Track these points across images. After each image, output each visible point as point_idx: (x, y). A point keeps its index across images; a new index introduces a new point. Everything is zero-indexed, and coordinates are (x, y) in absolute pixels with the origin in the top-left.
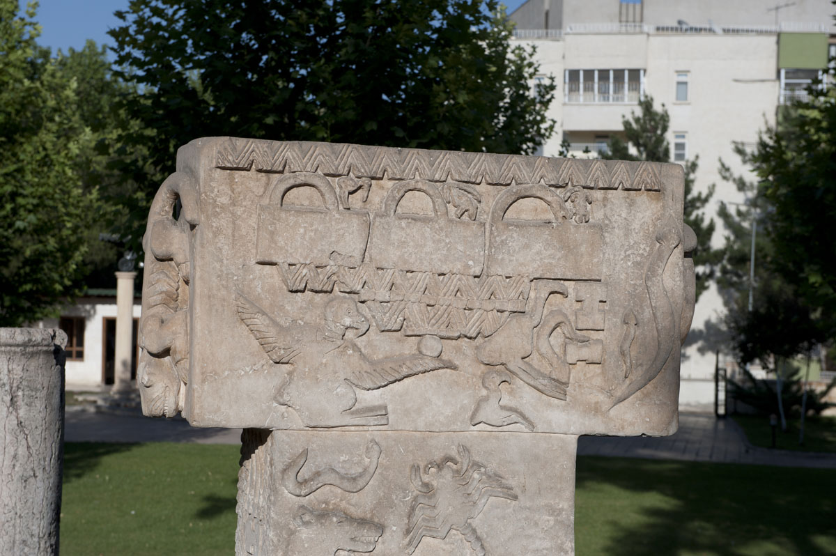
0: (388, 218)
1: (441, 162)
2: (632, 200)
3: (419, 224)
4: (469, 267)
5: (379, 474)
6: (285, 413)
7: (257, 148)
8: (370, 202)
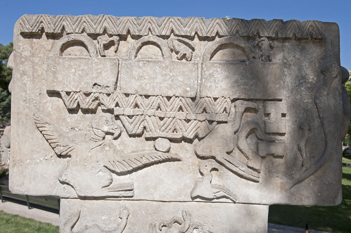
0: (130, 61)
1: (166, 23)
2: (302, 46)
3: (151, 64)
4: (187, 91)
5: (129, 228)
6: (66, 187)
7: (44, 20)
8: (120, 52)
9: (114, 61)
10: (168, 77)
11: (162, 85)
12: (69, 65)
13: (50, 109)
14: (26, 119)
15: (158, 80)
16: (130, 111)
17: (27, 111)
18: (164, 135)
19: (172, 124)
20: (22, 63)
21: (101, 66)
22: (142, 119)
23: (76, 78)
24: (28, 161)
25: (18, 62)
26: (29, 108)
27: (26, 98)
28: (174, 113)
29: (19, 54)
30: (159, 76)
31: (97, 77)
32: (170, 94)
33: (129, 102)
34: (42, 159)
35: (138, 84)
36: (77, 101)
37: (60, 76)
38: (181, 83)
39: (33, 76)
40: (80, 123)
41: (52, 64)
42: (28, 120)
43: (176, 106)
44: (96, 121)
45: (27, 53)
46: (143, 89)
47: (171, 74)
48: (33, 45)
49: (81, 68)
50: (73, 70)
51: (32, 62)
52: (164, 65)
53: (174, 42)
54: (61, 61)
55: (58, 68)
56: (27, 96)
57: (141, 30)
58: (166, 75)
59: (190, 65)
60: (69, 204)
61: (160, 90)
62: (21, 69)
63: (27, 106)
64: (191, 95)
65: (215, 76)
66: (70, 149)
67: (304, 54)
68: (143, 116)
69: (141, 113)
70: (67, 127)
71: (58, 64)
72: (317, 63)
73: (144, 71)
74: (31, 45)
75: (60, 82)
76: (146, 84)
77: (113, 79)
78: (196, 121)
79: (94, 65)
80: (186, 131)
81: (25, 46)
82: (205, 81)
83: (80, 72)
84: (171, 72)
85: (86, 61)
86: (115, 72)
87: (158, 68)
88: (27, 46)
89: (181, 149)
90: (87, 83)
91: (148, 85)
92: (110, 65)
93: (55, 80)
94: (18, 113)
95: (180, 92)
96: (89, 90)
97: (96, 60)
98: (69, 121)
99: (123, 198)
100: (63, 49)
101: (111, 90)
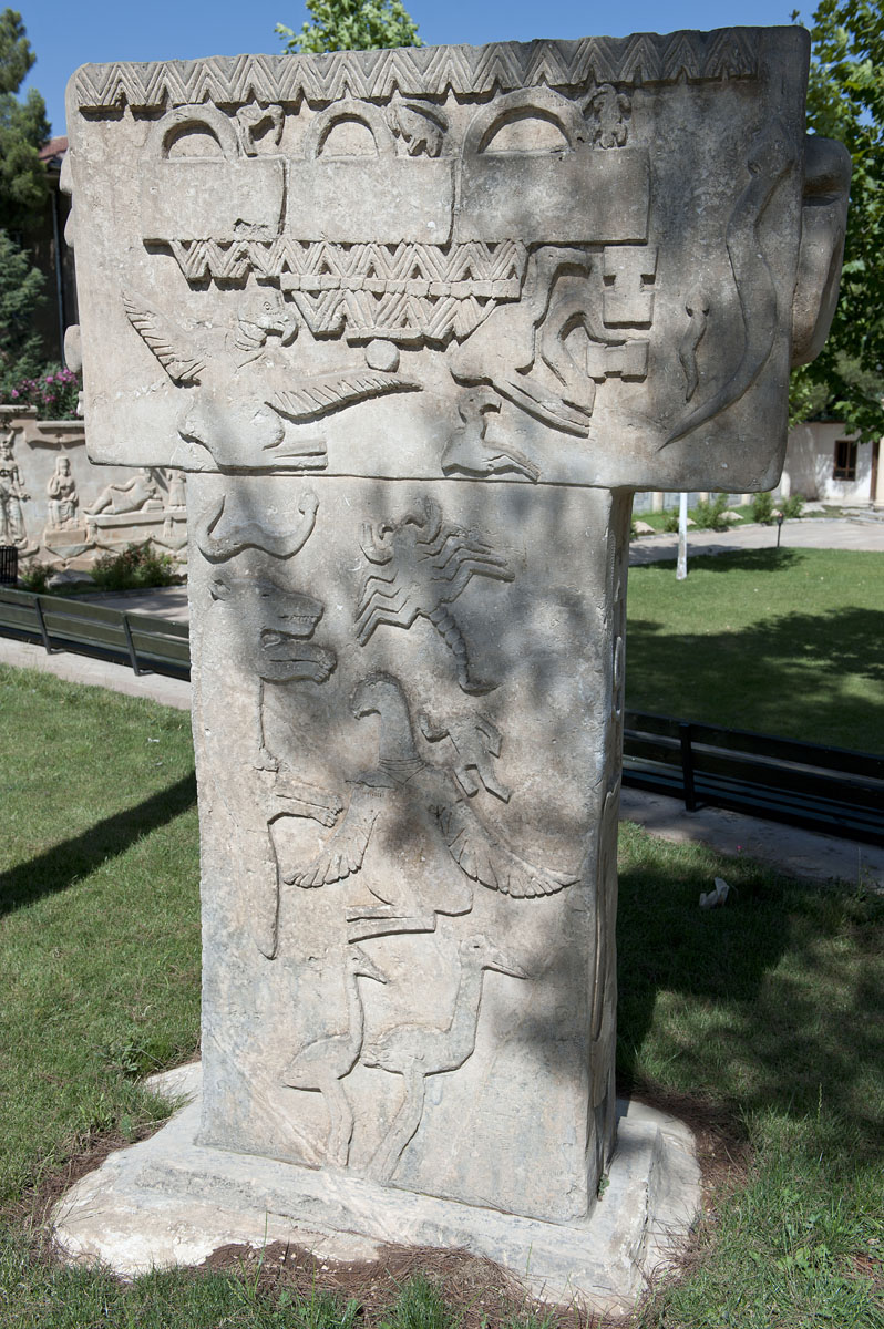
0: (307, 164)
1: (382, 66)
2: (706, 100)
3: (351, 169)
4: (429, 231)
5: (318, 533)
6: (194, 449)
7: (125, 75)
8: (287, 142)
9: (275, 167)
10: (389, 198)
11: (375, 219)
12: (184, 180)
13: (152, 281)
14: (108, 304)
15: (367, 207)
16: (312, 280)
17: (108, 286)
18: (383, 332)
19: (399, 308)
20: (89, 178)
21: (248, 179)
22: (338, 298)
23: (199, 209)
24: (119, 395)
25: (81, 176)
26: (111, 279)
27: (104, 257)
28: (404, 281)
29: (81, 159)
30: (370, 198)
31: (242, 205)
32: (394, 238)
33: (309, 261)
34: (144, 390)
35: (326, 217)
36: (204, 262)
37: (166, 206)
38: (415, 211)
39: (114, 207)
40: (215, 311)
41: (148, 180)
42: (112, 308)
43: (406, 266)
44: (244, 305)
45: (96, 156)
46: (337, 229)
47: (395, 192)
48: (107, 136)
49: (207, 186)
50: (192, 191)
51: (109, 175)
52: (379, 171)
53: (399, 112)
54: (166, 170)
55: (161, 187)
56: (106, 253)
57: (328, 88)
58: (383, 193)
59: (435, 167)
60: (201, 485)
61: (372, 230)
62: (89, 193)
63: (106, 276)
64: (437, 238)
65: (490, 192)
66: (197, 368)
67: (707, 121)
68: (340, 291)
69: (336, 286)
70: (189, 321)
71: (161, 179)
72: (739, 143)
73: (338, 188)
74: (103, 136)
75: (169, 220)
76: (343, 216)
77: (275, 209)
78: (451, 300)
79: (233, 177)
80: (429, 322)
81: (91, 139)
82: (467, 204)
83: (207, 196)
84: (393, 186)
85: (217, 168)
86: (276, 192)
87: (366, 177)
88: (96, 140)
89: (421, 365)
90: (222, 220)
91: (348, 219)
92: (267, 177)
93: (158, 216)
94: (91, 293)
95: (414, 232)
96: (228, 236)
97: (237, 166)
98: (192, 306)
99: (306, 472)
100: (169, 143)
101: (271, 233)
